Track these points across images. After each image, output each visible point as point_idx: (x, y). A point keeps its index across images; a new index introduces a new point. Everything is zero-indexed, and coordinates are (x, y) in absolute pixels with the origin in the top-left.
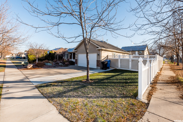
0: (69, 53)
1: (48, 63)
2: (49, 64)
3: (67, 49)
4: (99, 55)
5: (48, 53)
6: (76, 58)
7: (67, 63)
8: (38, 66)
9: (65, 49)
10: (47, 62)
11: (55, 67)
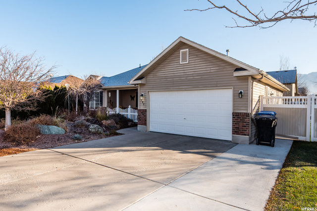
0: (105, 89)
1: (51, 127)
2: (54, 130)
3: (98, 79)
4: (241, 96)
5: (52, 88)
6: (141, 107)
7: (109, 122)
8: (13, 141)
9: (92, 77)
10: (47, 124)
11: (79, 139)
